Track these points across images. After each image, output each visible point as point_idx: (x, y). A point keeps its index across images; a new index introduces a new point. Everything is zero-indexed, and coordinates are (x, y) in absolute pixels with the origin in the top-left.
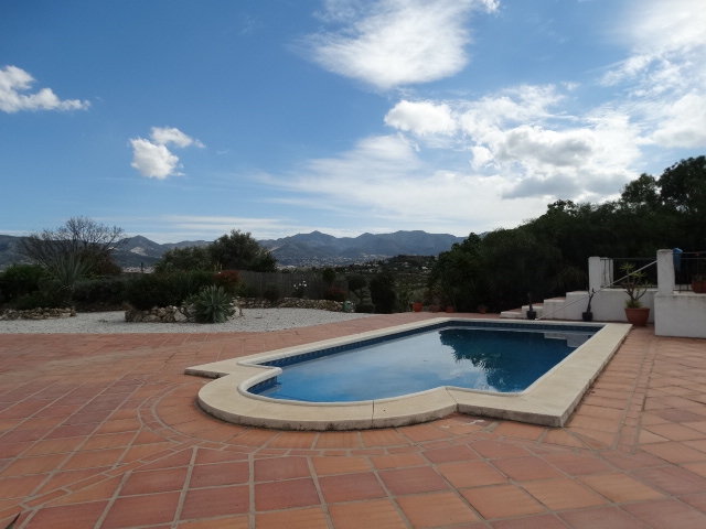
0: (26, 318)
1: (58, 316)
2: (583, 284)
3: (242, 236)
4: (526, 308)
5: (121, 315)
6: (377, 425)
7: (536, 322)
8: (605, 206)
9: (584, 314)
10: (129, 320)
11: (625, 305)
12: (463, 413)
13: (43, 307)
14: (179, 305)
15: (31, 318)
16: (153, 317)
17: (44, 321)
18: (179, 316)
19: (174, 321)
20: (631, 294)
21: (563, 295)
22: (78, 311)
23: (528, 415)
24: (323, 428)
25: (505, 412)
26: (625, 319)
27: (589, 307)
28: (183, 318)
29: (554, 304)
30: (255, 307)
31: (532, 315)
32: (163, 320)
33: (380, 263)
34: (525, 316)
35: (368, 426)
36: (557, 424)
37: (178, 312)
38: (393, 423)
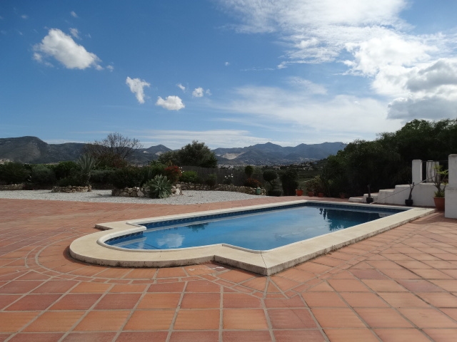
0: (62, 191)
1: (81, 191)
2: (407, 179)
3: (199, 145)
4: (366, 195)
5: (109, 192)
6: (148, 265)
7: (371, 205)
8: (440, 123)
9: (406, 201)
10: (113, 195)
11: (434, 195)
12: (216, 261)
13: (72, 186)
14: (141, 186)
15: (65, 192)
16: (125, 193)
17: (71, 194)
18: (140, 193)
19: (137, 196)
20: (438, 187)
21: (393, 187)
22: (93, 188)
23: (249, 266)
24: (114, 265)
25: (238, 262)
26: (434, 205)
27: (410, 196)
28: (142, 194)
29: (386, 193)
30: (200, 190)
31: (370, 200)
32: (130, 195)
33: (311, 163)
34: (365, 201)
35: (141, 265)
36: (265, 274)
37: (140, 191)
38: (158, 265)
